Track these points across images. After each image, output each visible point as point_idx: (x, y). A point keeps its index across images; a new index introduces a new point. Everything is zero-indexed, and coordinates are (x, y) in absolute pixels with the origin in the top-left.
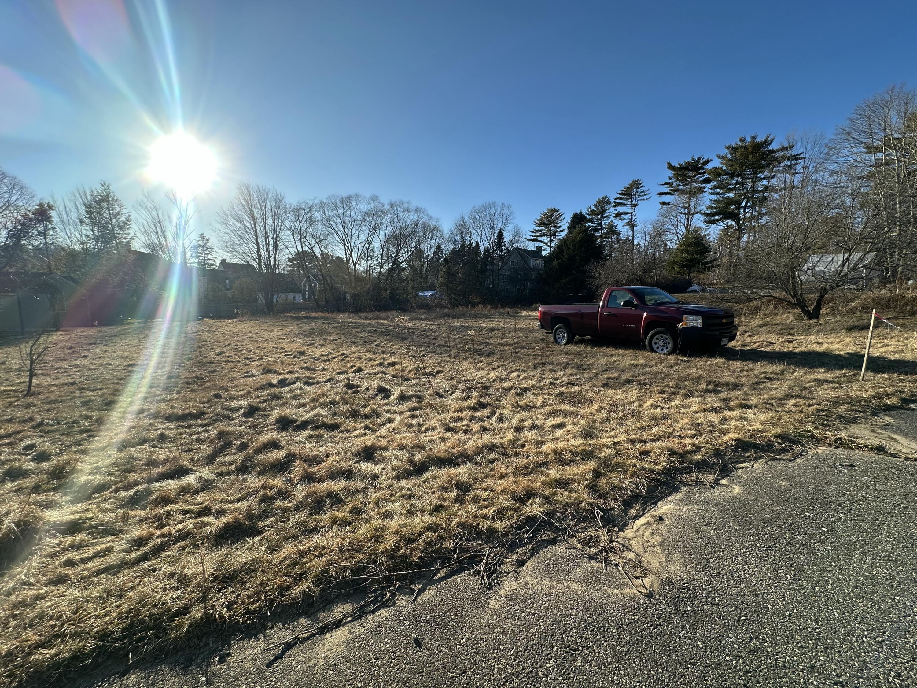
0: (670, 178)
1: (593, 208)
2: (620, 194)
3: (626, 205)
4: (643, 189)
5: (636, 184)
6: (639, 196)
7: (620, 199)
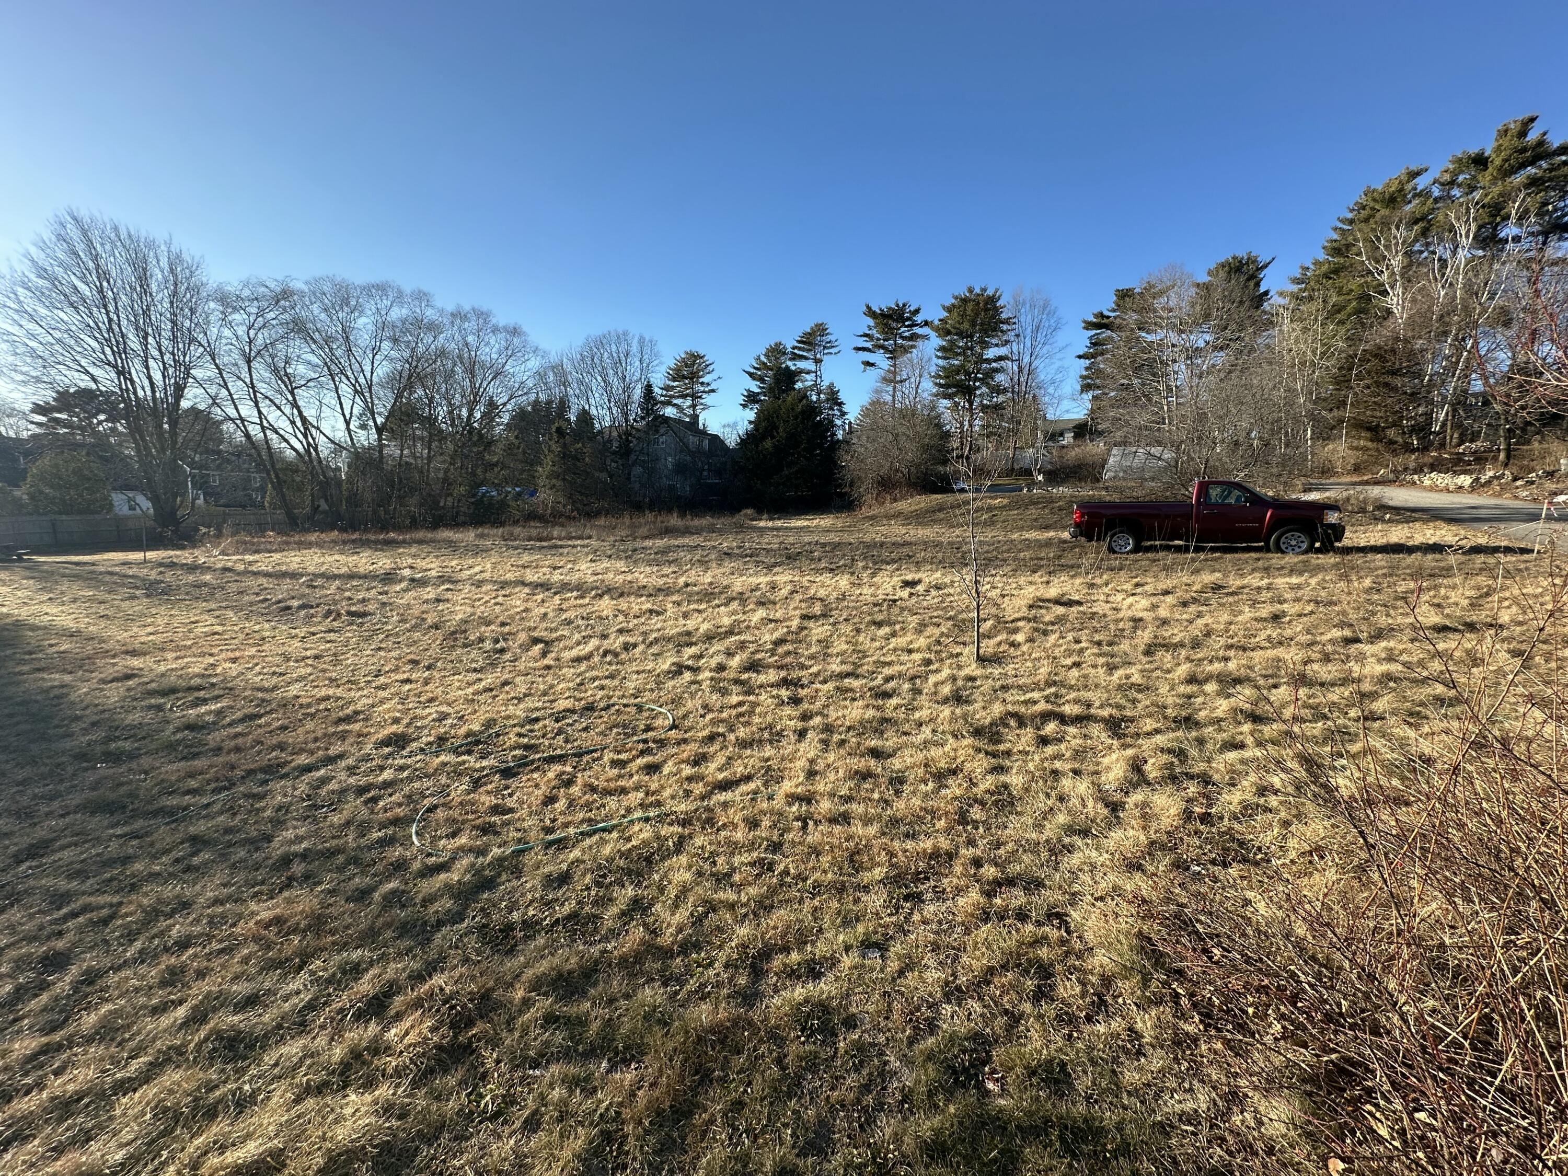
0: (870, 328)
1: (763, 358)
2: (799, 342)
3: (806, 358)
4: (829, 338)
5: (820, 330)
6: (825, 348)
7: (800, 349)
